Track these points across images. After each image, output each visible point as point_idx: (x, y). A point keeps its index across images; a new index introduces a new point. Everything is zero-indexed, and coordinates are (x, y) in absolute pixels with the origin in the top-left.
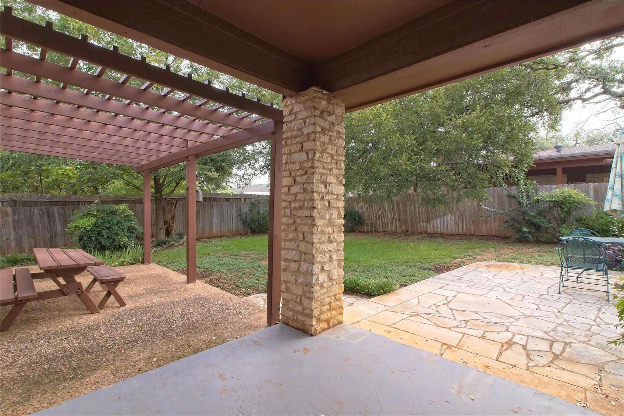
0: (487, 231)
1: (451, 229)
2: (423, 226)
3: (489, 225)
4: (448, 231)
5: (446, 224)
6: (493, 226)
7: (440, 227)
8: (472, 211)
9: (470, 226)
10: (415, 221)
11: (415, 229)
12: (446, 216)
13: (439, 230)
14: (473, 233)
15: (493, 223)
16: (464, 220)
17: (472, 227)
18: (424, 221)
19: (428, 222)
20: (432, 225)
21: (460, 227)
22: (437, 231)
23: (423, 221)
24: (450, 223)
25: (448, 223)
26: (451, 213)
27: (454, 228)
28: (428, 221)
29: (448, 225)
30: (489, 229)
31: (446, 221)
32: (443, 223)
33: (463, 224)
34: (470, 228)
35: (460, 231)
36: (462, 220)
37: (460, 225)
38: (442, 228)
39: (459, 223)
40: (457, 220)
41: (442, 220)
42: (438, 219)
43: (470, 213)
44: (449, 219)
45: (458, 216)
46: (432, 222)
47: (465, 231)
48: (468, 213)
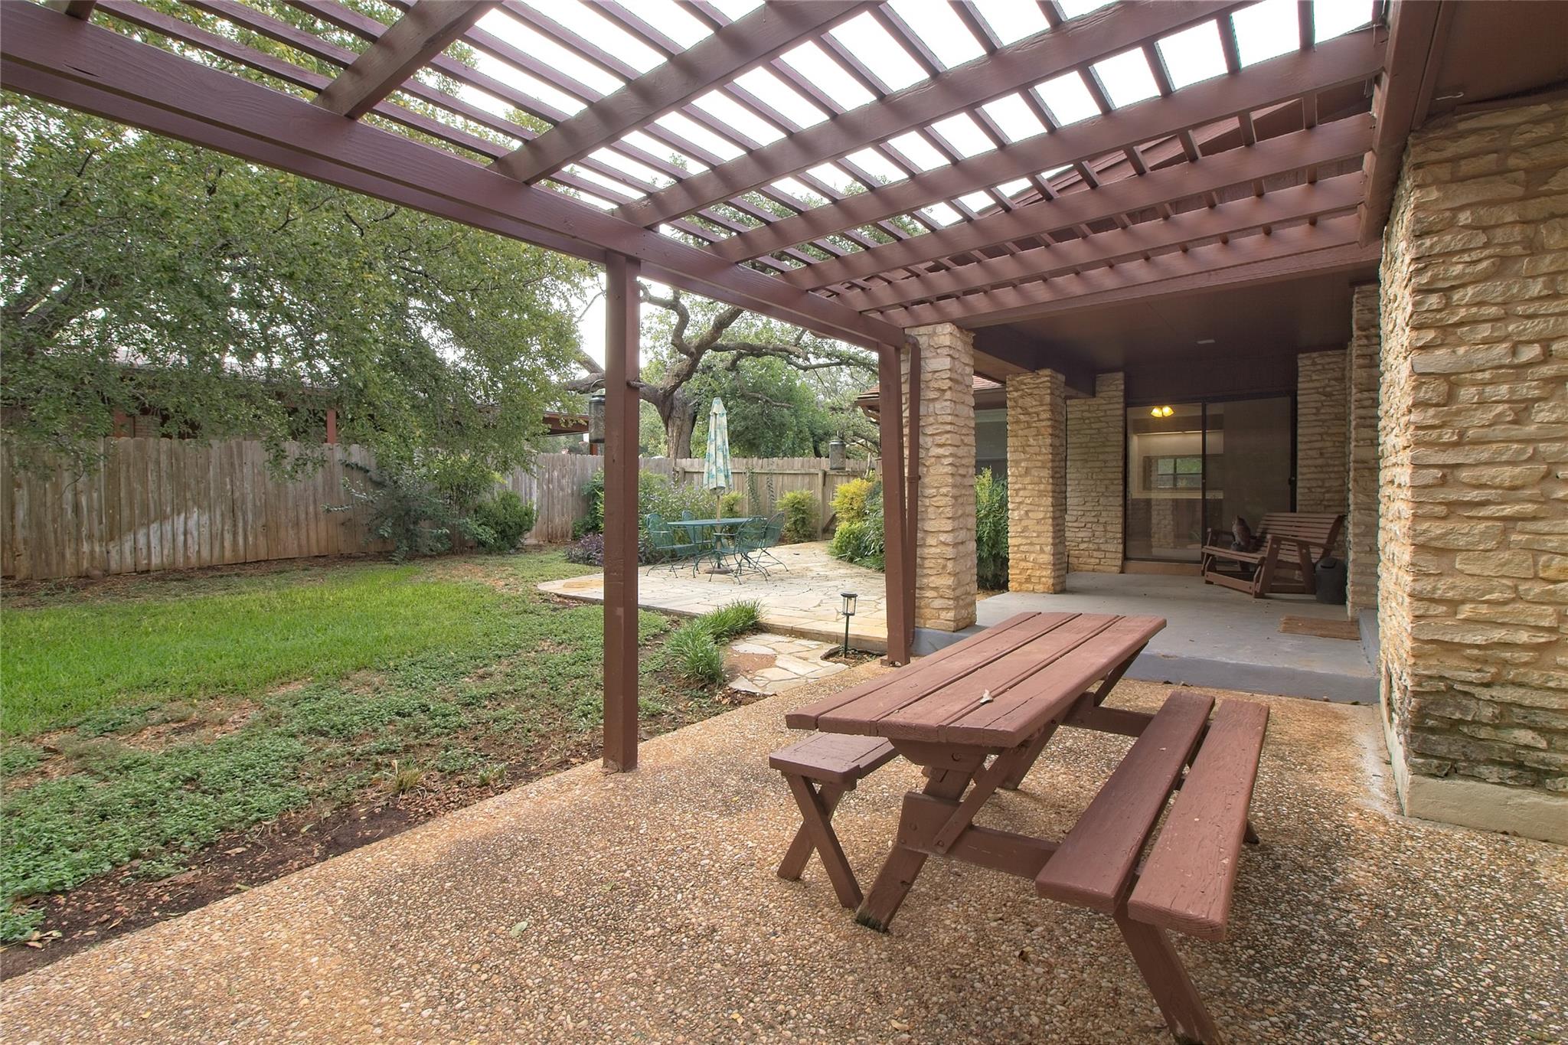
0: (300, 546)
1: (199, 552)
2: (92, 552)
3: (304, 531)
4: (187, 557)
5: (182, 538)
6: (313, 535)
7: (158, 548)
8: (260, 500)
9: (256, 538)
10: (52, 537)
11: (48, 564)
12: (183, 516)
13: (155, 561)
14: (263, 556)
15: (312, 526)
16: (240, 525)
17: (262, 540)
18: (97, 533)
19: (112, 539)
20: (127, 547)
21: (227, 544)
22: (149, 564)
23: (90, 537)
24: (195, 534)
25: (189, 536)
26: (199, 507)
27: (208, 547)
28: (113, 533)
29: (190, 541)
30: (304, 542)
31: (181, 530)
32: (170, 536)
33: (235, 534)
34: (255, 545)
35: (228, 554)
36: (235, 526)
37: (228, 537)
38: (166, 552)
39: (226, 533)
40: (220, 526)
41: (169, 528)
42: (154, 526)
43: (255, 505)
44: (192, 523)
45: (222, 515)
46: (130, 537)
47: (242, 552)
48: (250, 505)
